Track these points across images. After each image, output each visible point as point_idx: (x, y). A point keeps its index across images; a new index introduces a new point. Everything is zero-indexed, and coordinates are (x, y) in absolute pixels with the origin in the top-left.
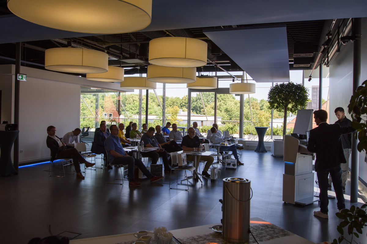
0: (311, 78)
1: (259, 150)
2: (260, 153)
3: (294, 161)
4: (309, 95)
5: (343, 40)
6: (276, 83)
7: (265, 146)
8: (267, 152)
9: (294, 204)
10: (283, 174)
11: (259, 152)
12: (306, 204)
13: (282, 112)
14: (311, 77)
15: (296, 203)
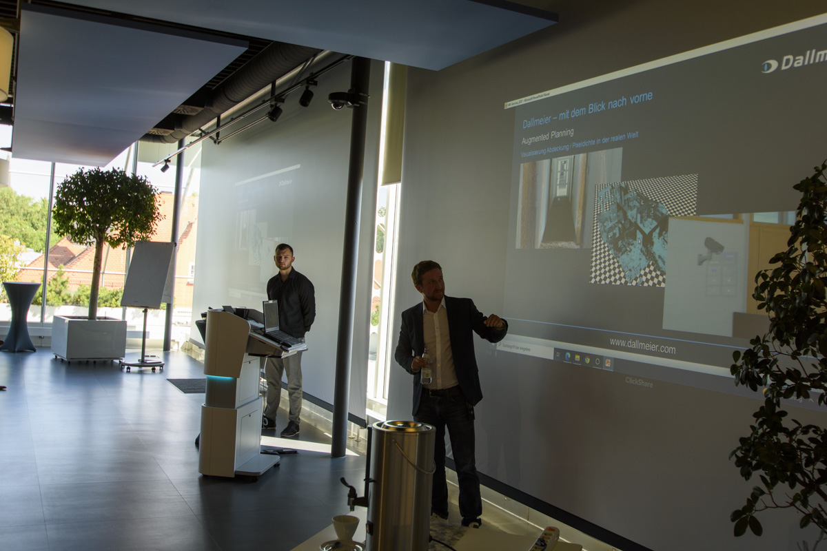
0: (168, 164)
1: (15, 348)
2: (16, 354)
3: (236, 373)
4: (159, 207)
5: (336, 101)
6: (81, 166)
7: (31, 334)
8: (35, 351)
9: (233, 476)
10: (203, 407)
11: (14, 352)
12: (262, 473)
13: (86, 244)
14: (169, 161)
15: (236, 475)
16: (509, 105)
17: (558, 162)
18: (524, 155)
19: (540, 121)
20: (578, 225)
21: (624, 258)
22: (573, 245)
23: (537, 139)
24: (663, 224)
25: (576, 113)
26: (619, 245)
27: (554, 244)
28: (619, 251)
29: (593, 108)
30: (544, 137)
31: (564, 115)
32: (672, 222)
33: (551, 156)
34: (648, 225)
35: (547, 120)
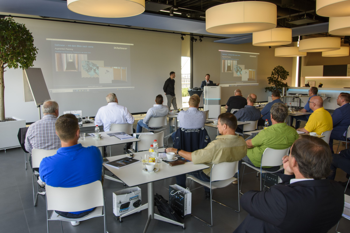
16: (219, 50)
17: (228, 61)
18: (223, 59)
19: (225, 55)
20: (232, 69)
21: (238, 73)
22: (231, 72)
23: (225, 57)
24: (241, 70)
25: (231, 55)
26: (237, 72)
27: (228, 72)
28: (237, 73)
29: (233, 55)
30: (226, 57)
31: (229, 55)
32: (242, 70)
33: (227, 60)
34: (240, 70)
35: (226, 55)
